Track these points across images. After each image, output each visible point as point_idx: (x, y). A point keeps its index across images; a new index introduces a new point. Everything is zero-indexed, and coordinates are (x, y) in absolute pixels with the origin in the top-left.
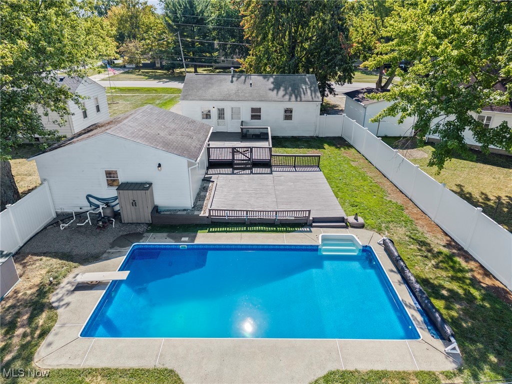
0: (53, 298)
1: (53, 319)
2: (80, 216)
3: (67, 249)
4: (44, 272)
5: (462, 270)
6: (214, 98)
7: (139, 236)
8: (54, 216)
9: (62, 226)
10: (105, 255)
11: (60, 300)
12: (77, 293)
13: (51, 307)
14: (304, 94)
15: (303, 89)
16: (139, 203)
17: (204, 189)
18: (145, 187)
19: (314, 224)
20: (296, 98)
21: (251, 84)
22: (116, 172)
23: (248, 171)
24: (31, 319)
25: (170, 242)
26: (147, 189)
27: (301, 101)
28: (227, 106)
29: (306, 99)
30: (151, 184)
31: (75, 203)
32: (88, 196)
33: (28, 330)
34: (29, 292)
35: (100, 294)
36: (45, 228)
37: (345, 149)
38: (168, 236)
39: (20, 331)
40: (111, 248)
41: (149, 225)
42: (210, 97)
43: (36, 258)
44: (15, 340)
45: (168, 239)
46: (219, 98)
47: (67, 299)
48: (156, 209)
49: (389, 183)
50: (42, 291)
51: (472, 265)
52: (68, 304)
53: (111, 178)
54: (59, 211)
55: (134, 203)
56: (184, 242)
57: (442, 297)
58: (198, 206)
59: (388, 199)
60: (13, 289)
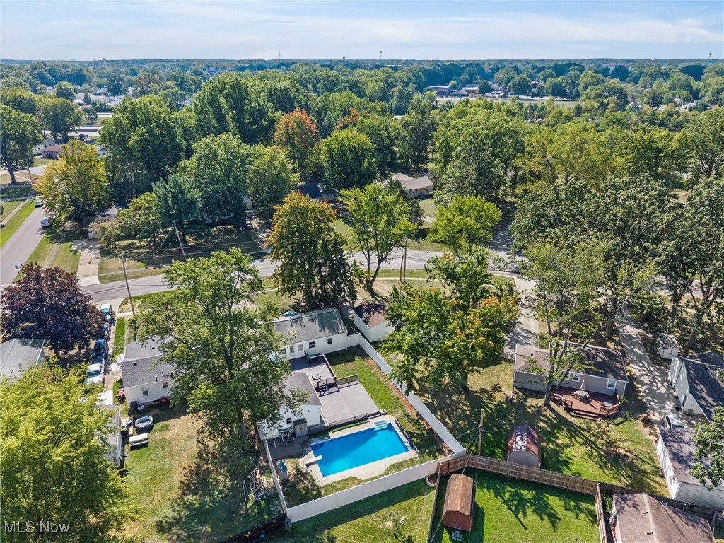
1: (311, 476)
3: (287, 454)
5: (421, 425)
7: (308, 441)
10: (305, 452)
19: (369, 418)
21: (304, 326)
22: (290, 418)
23: (328, 392)
25: (321, 441)
27: (336, 333)
28: (295, 345)
29: (339, 332)
30: (305, 419)
32: (279, 430)
34: (294, 471)
38: (320, 438)
40: (303, 449)
41: (307, 435)
44: (307, 483)
47: (309, 469)
50: (298, 470)
51: (424, 422)
52: (311, 471)
53: (289, 421)
56: (327, 439)
57: (415, 437)
58: (322, 421)
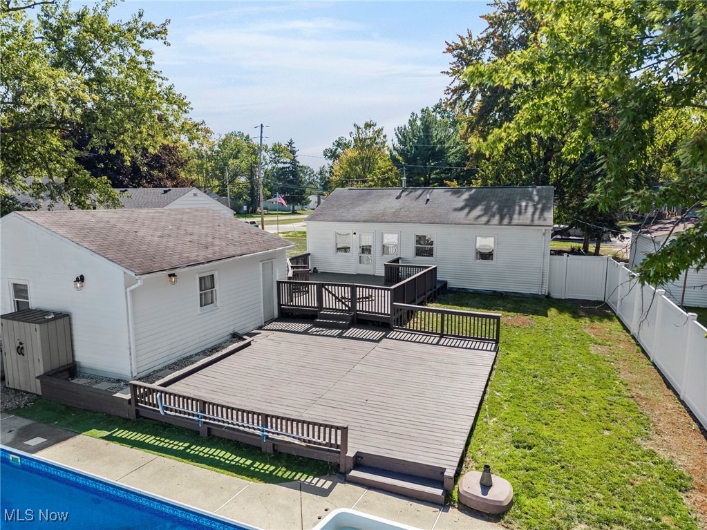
6: (356, 218)
14: (520, 213)
15: (520, 206)
18: (46, 317)
19: (354, 473)
20: (502, 219)
21: (428, 200)
22: (25, 289)
23: (336, 332)
27: (509, 224)
29: (521, 222)
37: (592, 321)
41: (36, 397)
42: (350, 218)
46: (363, 219)
49: (672, 404)
55: (22, 349)
56: (23, 449)
59: (647, 446)
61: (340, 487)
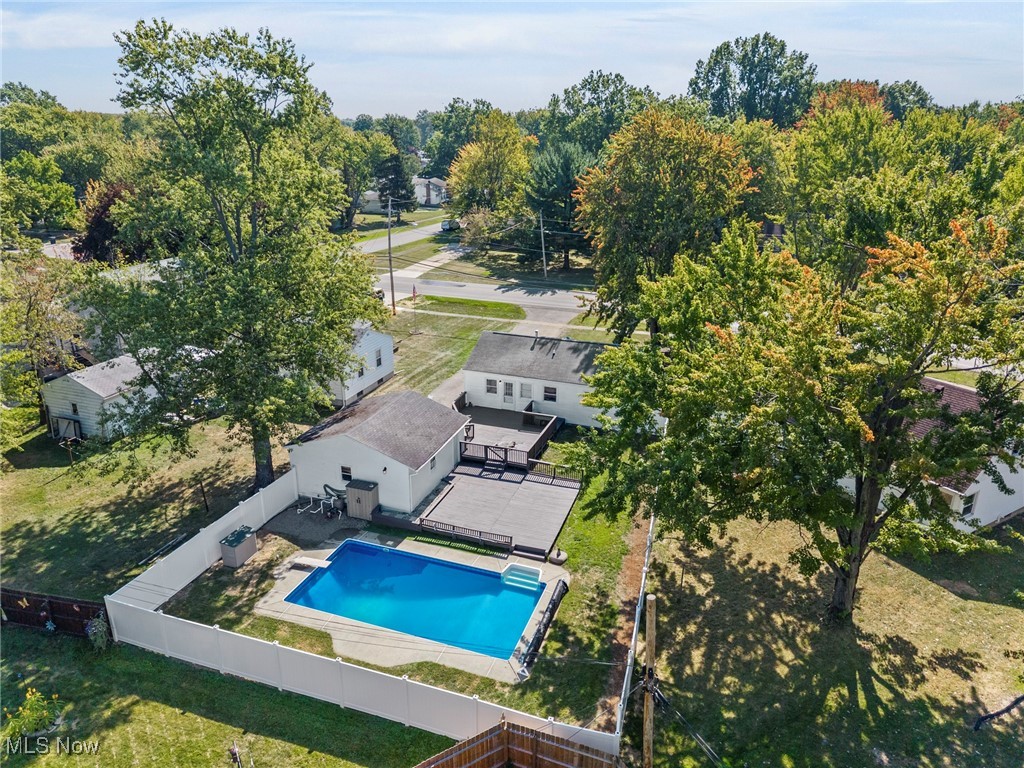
0: (275, 572)
1: (271, 586)
2: (316, 502)
3: (296, 532)
4: (275, 549)
6: (502, 370)
7: (355, 532)
8: (297, 498)
9: (299, 511)
10: (322, 544)
11: (280, 574)
12: (293, 571)
13: (272, 577)
16: (363, 500)
17: (437, 491)
18: (369, 486)
21: (554, 354)
22: (349, 469)
23: (497, 476)
24: (258, 584)
25: (376, 543)
26: (371, 489)
28: (516, 381)
30: (376, 484)
31: (314, 490)
32: (326, 486)
33: (255, 590)
34: (262, 563)
35: (307, 574)
36: (286, 510)
38: (378, 537)
39: (249, 590)
40: (329, 539)
41: (369, 522)
42: (497, 369)
43: (274, 537)
44: (246, 594)
45: (377, 540)
46: (507, 372)
47: (285, 574)
48: (379, 508)
50: (271, 564)
52: (284, 578)
53: (346, 474)
54: (301, 494)
55: (359, 501)
56: (388, 546)
57: (565, 642)
58: (417, 512)
60: (251, 558)
61: (510, 556)
